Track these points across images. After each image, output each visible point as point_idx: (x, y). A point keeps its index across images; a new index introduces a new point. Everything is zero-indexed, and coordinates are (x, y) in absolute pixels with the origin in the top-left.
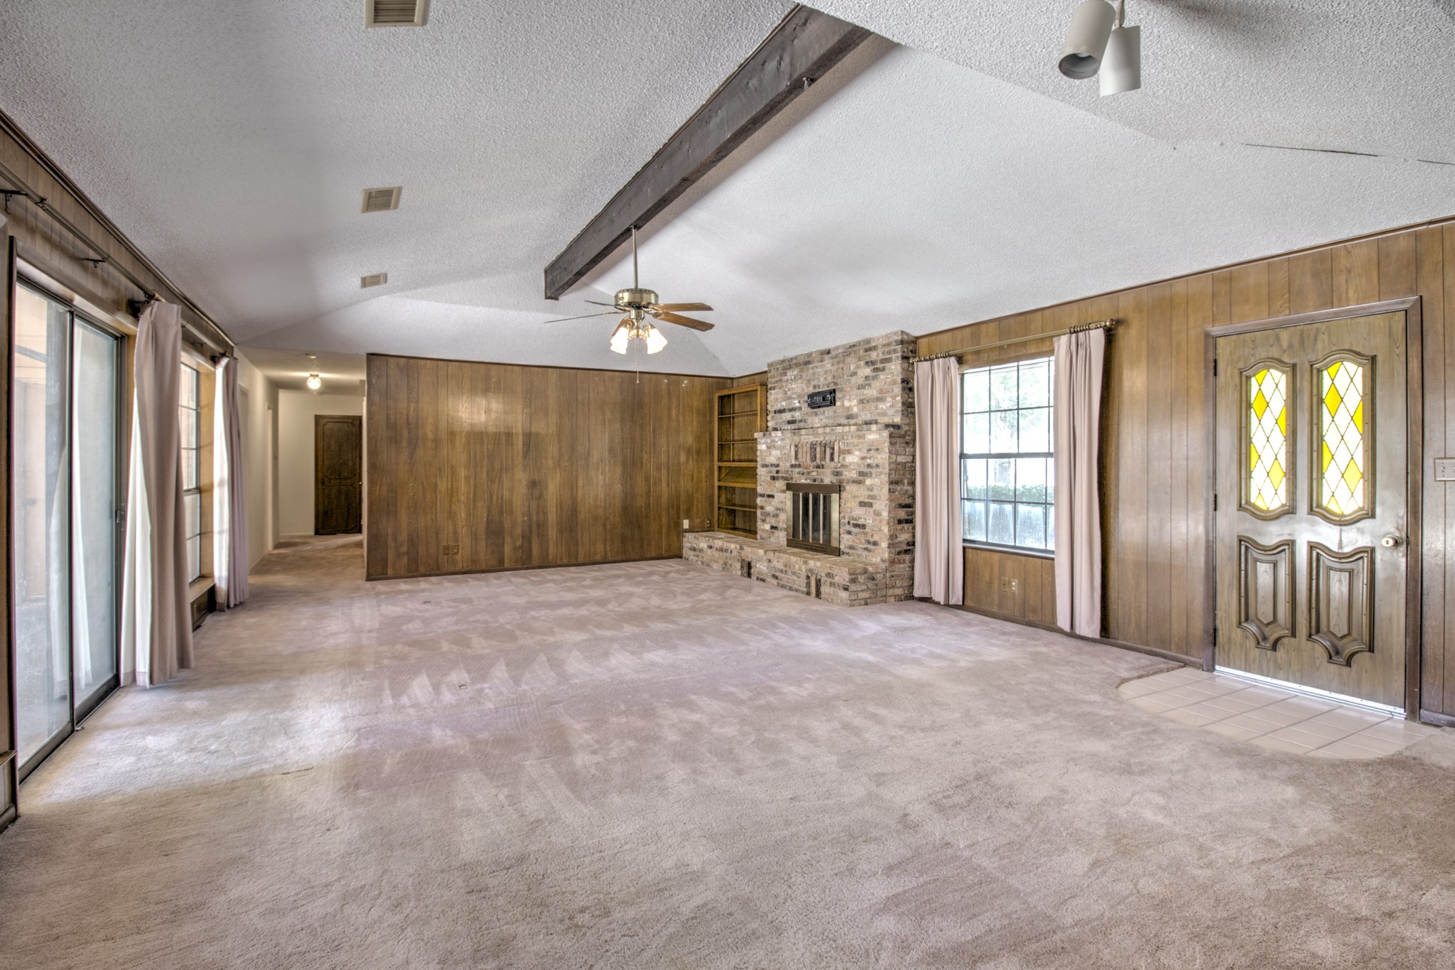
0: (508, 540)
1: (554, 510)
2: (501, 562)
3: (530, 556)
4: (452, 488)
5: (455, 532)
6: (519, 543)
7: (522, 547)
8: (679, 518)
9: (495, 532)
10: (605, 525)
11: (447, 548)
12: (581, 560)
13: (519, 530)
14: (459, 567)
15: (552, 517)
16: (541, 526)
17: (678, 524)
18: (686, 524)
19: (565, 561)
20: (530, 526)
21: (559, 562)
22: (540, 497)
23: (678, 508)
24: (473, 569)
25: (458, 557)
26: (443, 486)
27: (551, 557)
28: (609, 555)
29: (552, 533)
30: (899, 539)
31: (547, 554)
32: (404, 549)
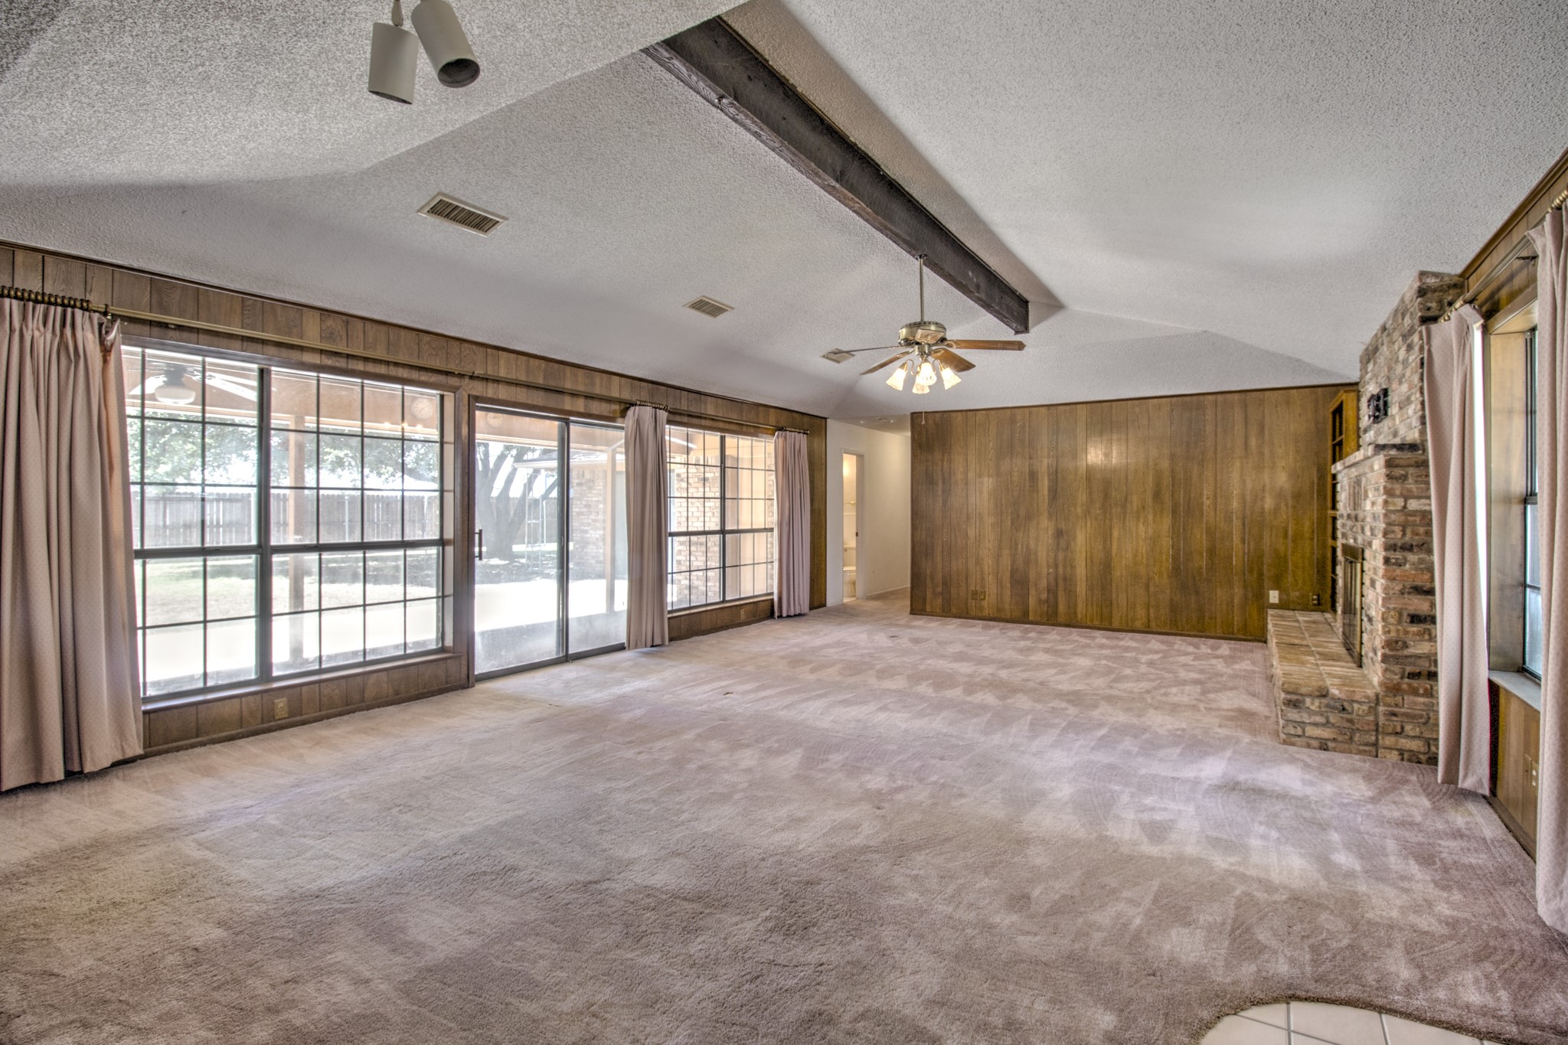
0: (1032, 592)
1: (1084, 564)
2: (1026, 613)
3: (1056, 612)
4: (980, 535)
5: (983, 579)
6: (1044, 596)
7: (1047, 601)
8: (1261, 586)
9: (1020, 582)
10: (1147, 587)
11: (975, 593)
12: (1116, 624)
13: (1044, 583)
14: (986, 613)
15: (1081, 571)
16: (1069, 581)
17: (1261, 596)
18: (1274, 596)
19: (1096, 623)
20: (1056, 579)
21: (1089, 623)
22: (1067, 548)
23: (1261, 574)
24: (998, 617)
25: (985, 603)
26: (971, 533)
27: (1079, 616)
28: (1153, 624)
29: (1081, 588)
31: (1075, 613)
32: (939, 589)
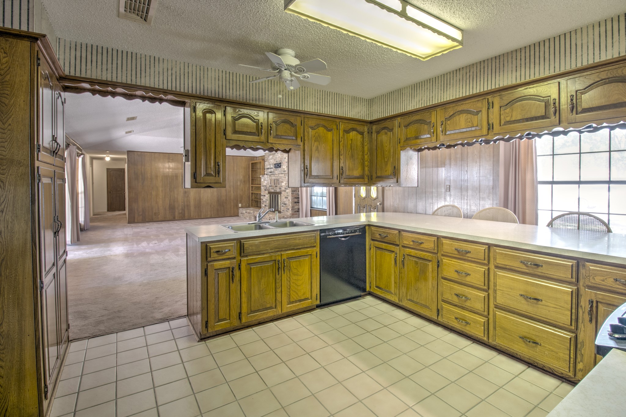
0: (177, 210)
1: (193, 201)
2: (174, 218)
3: (184, 216)
4: (157, 194)
5: (158, 208)
6: (181, 211)
7: (181, 213)
8: (237, 203)
9: (172, 208)
10: (211, 205)
11: (155, 213)
12: (202, 217)
13: (180, 208)
14: (160, 219)
15: (192, 203)
16: (188, 206)
17: (237, 206)
18: (240, 205)
19: (197, 217)
20: (184, 206)
21: (195, 218)
22: (188, 197)
23: (237, 200)
24: (165, 220)
25: (159, 216)
26: (154, 193)
27: (192, 216)
28: (212, 216)
29: (192, 208)
30: (295, 208)
31: (191, 215)
32: (141, 213)
